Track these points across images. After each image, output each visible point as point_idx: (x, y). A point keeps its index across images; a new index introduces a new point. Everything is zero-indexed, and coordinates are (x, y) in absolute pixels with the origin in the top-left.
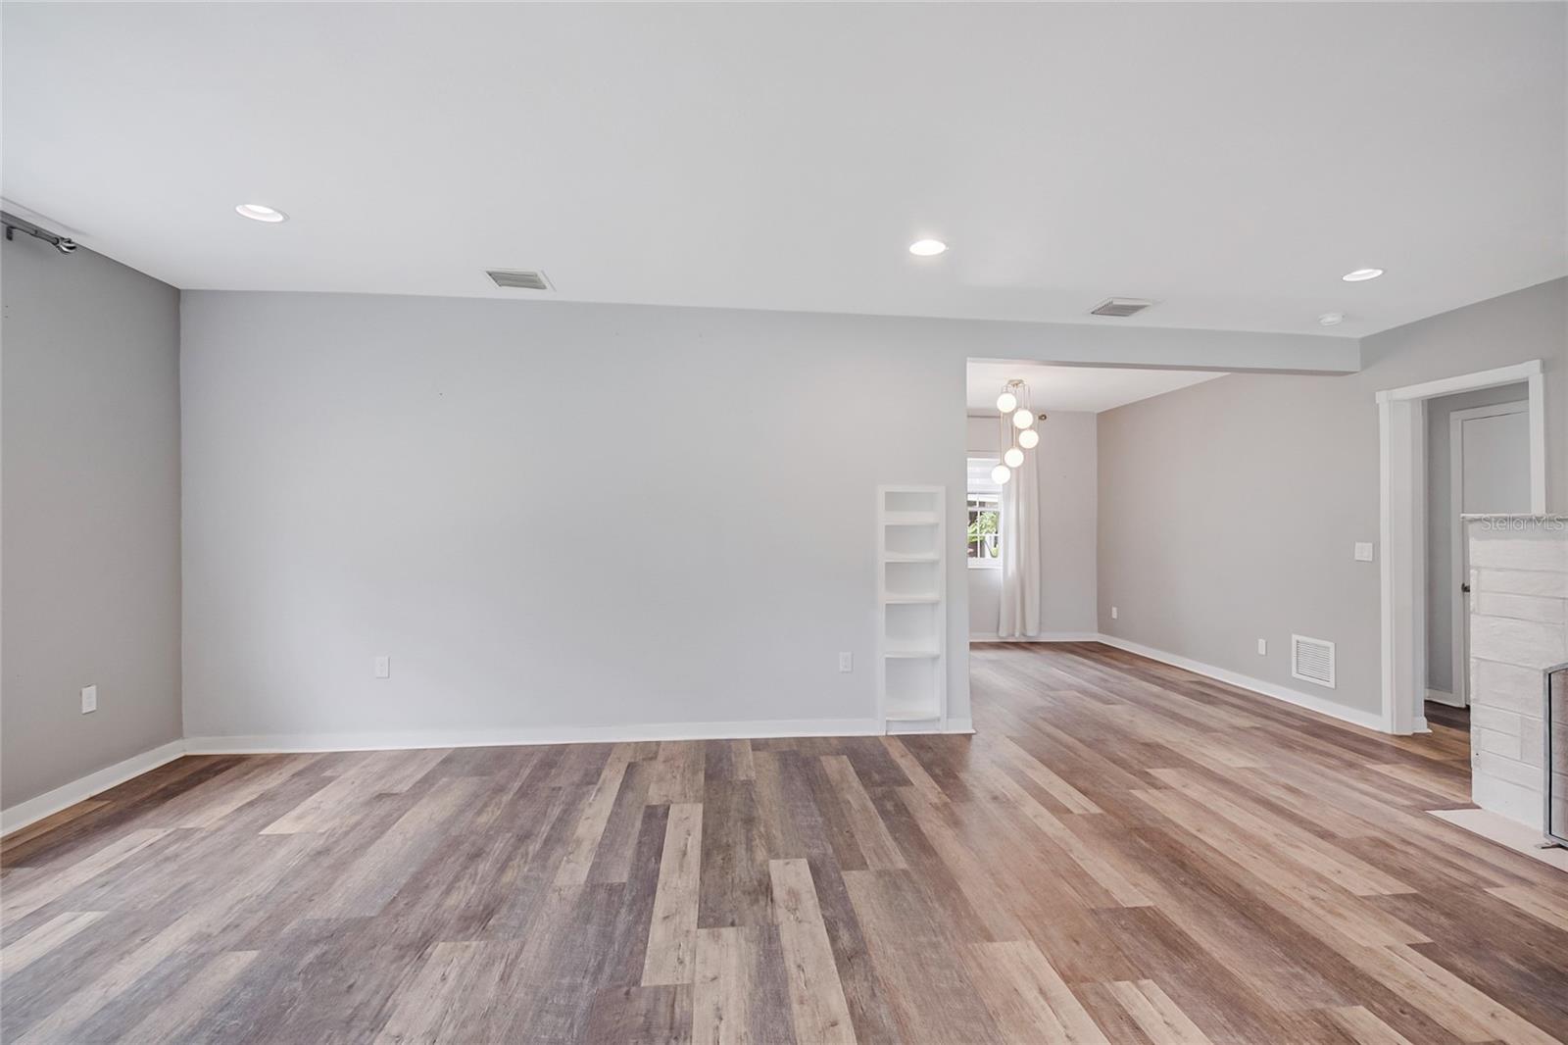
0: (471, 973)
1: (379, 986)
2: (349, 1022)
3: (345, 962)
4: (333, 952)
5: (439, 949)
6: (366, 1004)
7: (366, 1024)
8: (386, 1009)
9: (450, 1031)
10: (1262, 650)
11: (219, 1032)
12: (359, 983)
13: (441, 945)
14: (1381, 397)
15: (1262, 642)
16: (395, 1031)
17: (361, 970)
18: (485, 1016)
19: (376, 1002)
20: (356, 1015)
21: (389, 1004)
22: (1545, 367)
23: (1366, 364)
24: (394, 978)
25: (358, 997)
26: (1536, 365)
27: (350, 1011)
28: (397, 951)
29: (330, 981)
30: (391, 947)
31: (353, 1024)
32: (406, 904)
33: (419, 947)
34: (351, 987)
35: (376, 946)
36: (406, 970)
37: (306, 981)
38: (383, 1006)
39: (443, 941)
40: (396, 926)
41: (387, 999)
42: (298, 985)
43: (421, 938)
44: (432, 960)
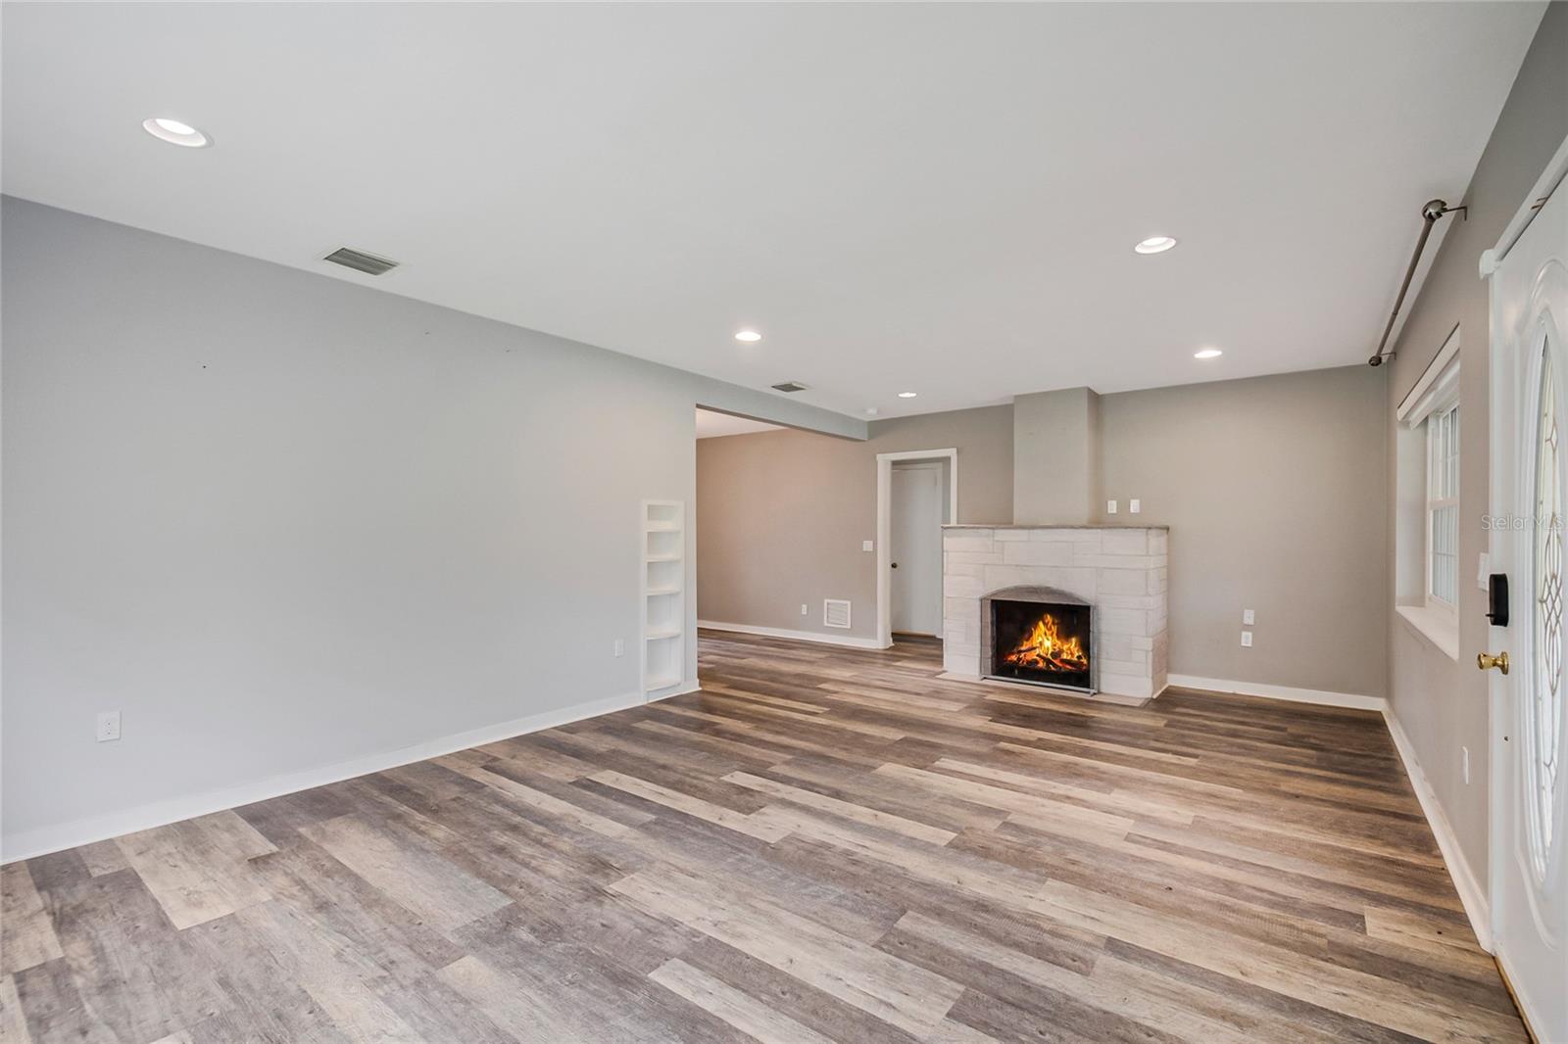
10: (804, 612)
14: (880, 457)
15: (804, 607)
22: (958, 452)
23: (871, 437)
26: (954, 450)
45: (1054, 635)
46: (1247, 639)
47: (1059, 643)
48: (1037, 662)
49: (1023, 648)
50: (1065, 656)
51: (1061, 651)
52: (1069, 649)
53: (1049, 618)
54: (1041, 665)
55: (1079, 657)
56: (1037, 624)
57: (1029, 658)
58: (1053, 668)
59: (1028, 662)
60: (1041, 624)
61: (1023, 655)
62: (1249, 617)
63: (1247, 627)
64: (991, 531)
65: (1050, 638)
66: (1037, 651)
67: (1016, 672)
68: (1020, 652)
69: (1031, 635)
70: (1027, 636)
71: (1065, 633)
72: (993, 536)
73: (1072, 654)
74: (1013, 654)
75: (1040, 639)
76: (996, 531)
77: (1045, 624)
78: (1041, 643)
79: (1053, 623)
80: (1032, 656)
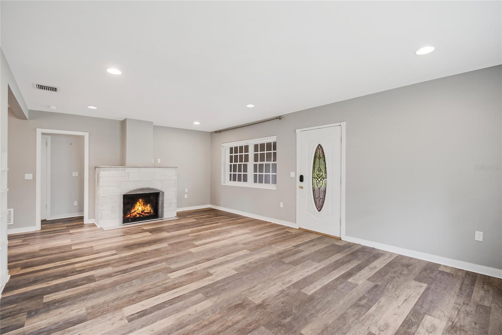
0: (258, 292)
1: (277, 300)
2: (287, 295)
3: (280, 312)
4: (281, 318)
5: (258, 302)
6: (282, 297)
7: (284, 292)
8: (279, 293)
9: (272, 283)
11: (314, 308)
12: (280, 303)
13: (256, 303)
16: (281, 288)
17: (278, 307)
18: (265, 282)
19: (280, 296)
20: (285, 295)
21: (277, 294)
24: (273, 300)
25: (282, 299)
27: (286, 297)
28: (267, 308)
29: (286, 308)
30: (267, 310)
31: (287, 294)
32: (251, 326)
33: (261, 306)
34: (283, 303)
35: (270, 313)
36: (269, 300)
37: (292, 311)
38: (279, 294)
39: (255, 303)
40: (261, 317)
41: (278, 295)
42: (294, 311)
43: (259, 308)
44: (262, 299)
45: (142, 205)
46: (186, 196)
47: (144, 207)
48: (136, 215)
49: (132, 212)
50: (145, 211)
51: (144, 210)
52: (147, 208)
53: (141, 200)
54: (138, 216)
55: (150, 210)
56: (137, 203)
57: (134, 215)
58: (142, 216)
59: (133, 216)
60: (138, 203)
61: (132, 214)
62: (186, 190)
63: (186, 193)
64: (124, 168)
65: (141, 206)
66: (137, 212)
67: (130, 220)
68: (131, 213)
69: (135, 207)
70: (133, 208)
71: (145, 204)
72: (125, 170)
73: (148, 210)
74: (128, 215)
75: (138, 208)
76: (126, 168)
77: (139, 202)
78: (138, 209)
79: (142, 201)
80: (135, 213)
